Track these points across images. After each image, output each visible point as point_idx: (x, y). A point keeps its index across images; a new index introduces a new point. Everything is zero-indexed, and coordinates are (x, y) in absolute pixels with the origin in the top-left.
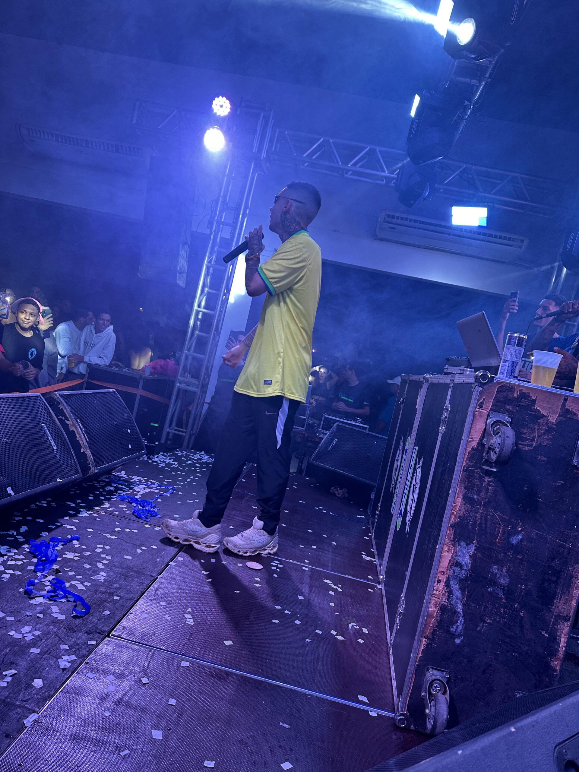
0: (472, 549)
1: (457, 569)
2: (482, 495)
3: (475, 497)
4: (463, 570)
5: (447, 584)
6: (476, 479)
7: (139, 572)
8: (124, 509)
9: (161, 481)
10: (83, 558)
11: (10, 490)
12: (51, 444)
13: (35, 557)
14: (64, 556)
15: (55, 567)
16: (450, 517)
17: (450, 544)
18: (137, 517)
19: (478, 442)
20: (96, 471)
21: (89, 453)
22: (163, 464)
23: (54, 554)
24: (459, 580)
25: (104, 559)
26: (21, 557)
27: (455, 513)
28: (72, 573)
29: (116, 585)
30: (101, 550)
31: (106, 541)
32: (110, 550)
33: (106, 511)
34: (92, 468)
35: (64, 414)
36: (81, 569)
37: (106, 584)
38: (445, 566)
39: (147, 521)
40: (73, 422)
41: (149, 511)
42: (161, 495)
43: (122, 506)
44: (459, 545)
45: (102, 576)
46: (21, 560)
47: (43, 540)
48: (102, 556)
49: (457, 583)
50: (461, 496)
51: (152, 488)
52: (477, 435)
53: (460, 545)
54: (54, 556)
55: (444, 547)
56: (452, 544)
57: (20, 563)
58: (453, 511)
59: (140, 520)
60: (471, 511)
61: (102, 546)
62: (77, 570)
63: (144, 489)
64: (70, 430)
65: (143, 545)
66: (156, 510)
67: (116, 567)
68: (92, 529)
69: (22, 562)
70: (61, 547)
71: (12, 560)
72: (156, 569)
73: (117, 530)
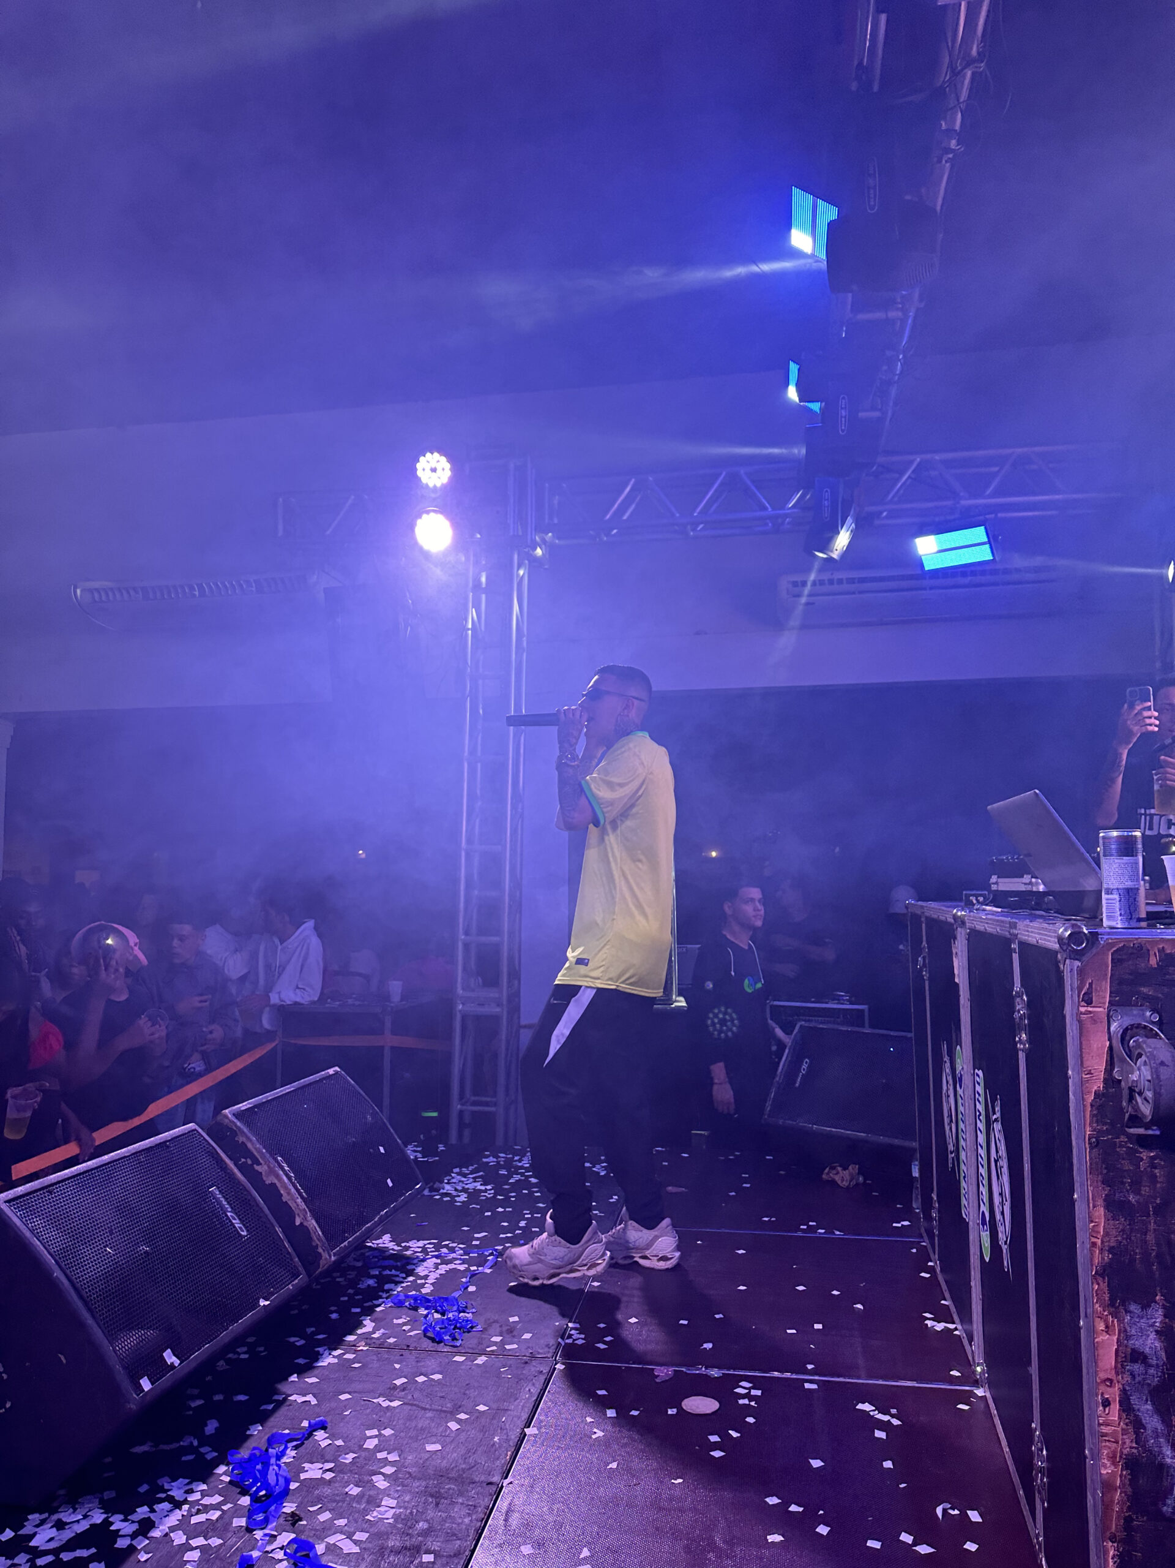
0: (1158, 1317)
1: (1137, 1368)
2: (1145, 1190)
3: (1131, 1198)
4: (1151, 1366)
5: (1126, 1406)
6: (1123, 1159)
7: (463, 1480)
8: (404, 1328)
9: (466, 1240)
10: (342, 1472)
11: (170, 1358)
12: (235, 1227)
13: (244, 1492)
14: (303, 1476)
15: (289, 1507)
16: (1092, 1254)
17: (1106, 1313)
18: (433, 1340)
19: (1104, 1079)
20: (333, 1258)
21: (312, 1223)
22: (463, 1197)
23: (282, 1476)
24: (1150, 1392)
25: (385, 1462)
26: (217, 1499)
27: (1099, 1242)
28: (325, 1516)
29: (421, 1524)
30: (376, 1441)
31: (381, 1418)
32: (393, 1438)
33: (368, 1341)
34: (325, 1255)
35: (249, 1154)
36: (344, 1501)
37: (400, 1526)
38: (1108, 1366)
39: (456, 1347)
40: (269, 1167)
41: (456, 1320)
42: (473, 1275)
43: (400, 1321)
44: (1127, 1311)
45: (387, 1510)
46: (216, 1507)
47: (254, 1449)
48: (380, 1456)
49: (1147, 1400)
50: (1100, 1202)
51: (450, 1262)
52: (1099, 1066)
53: (1130, 1312)
54: (282, 1481)
55: (1096, 1324)
56: (1110, 1313)
57: (215, 1515)
58: (1094, 1240)
59: (441, 1347)
60: (1131, 1230)
61: (375, 1432)
62: (334, 1504)
63: (436, 1266)
64: (267, 1182)
65: (458, 1409)
66: (470, 1316)
67: (414, 1478)
68: (349, 1393)
69: (218, 1513)
70: (293, 1453)
71: (198, 1512)
72: (498, 1463)
73: (398, 1382)
